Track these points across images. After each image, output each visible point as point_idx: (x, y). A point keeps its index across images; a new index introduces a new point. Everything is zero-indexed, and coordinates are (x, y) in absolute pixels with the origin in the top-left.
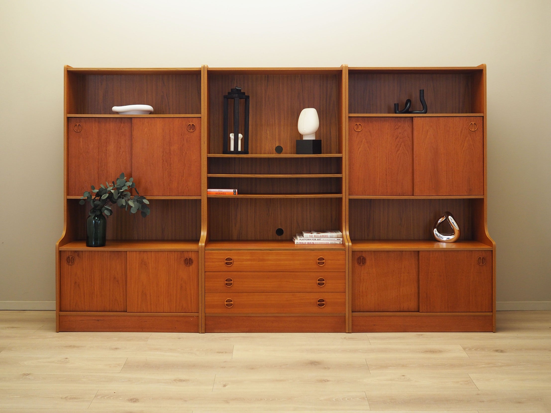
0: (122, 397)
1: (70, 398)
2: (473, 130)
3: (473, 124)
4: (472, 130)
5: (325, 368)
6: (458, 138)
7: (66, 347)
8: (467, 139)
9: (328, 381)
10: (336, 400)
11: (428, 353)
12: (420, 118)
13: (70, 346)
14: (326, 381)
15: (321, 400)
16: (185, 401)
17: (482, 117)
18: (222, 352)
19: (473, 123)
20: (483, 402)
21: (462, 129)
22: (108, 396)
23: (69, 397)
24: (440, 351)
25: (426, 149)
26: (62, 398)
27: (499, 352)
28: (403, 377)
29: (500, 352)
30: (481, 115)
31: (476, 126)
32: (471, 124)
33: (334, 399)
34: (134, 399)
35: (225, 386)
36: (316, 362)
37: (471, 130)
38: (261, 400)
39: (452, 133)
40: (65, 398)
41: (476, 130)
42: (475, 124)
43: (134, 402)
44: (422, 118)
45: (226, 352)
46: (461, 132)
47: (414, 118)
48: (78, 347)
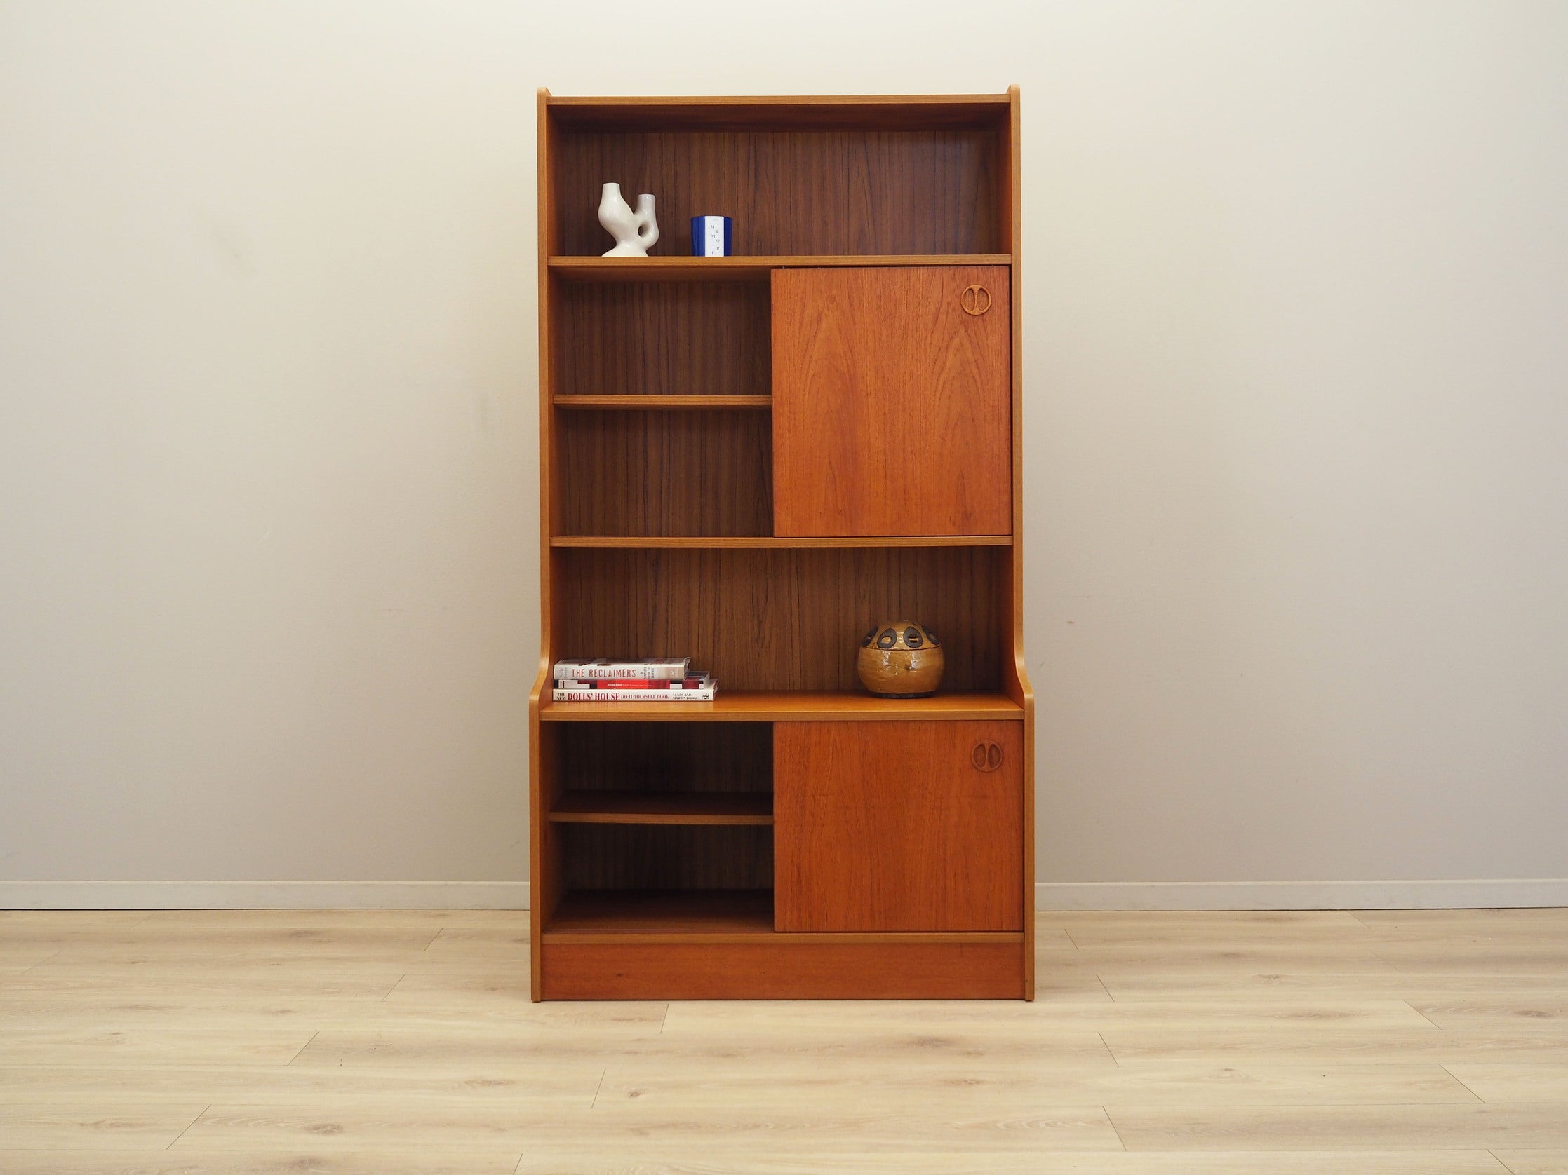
0: (286, 1121)
1: (112, 1125)
2: (976, 312)
3: (976, 291)
4: (971, 312)
5: (969, 1054)
6: (925, 340)
7: (122, 1008)
8: (956, 341)
9: (978, 1082)
10: (1007, 1126)
11: (1301, 1018)
12: (793, 270)
13: (134, 1008)
14: (971, 1084)
15: (956, 1128)
16: (500, 1130)
17: (1006, 269)
18: (630, 1020)
19: (976, 288)
20: (1504, 1128)
21: (938, 310)
22: (240, 1120)
23: (108, 1122)
24: (1342, 1015)
25: (813, 375)
26: (82, 1125)
27: (1533, 1016)
28: (1228, 1074)
29: (1537, 1015)
30: (1003, 259)
31: (986, 299)
32: (971, 292)
33: (1000, 1125)
34: (325, 1126)
35: (634, 1094)
36: (937, 1040)
37: (967, 310)
38: (756, 1126)
39: (903, 324)
40: (96, 1124)
41: (985, 311)
42: (981, 289)
43: (327, 1132)
44: (800, 269)
45: (642, 1020)
46: (936, 319)
47: (773, 270)
48: (160, 1009)
